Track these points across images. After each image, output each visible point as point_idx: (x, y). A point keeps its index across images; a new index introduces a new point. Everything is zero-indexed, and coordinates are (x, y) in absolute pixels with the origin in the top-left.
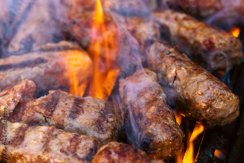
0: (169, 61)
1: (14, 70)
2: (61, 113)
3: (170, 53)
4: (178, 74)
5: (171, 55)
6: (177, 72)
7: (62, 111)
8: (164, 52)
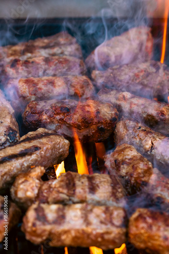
0: (142, 134)
1: (17, 159)
2: (81, 191)
3: (140, 128)
4: (154, 144)
5: (141, 129)
6: (153, 142)
7: (82, 189)
8: (134, 127)
